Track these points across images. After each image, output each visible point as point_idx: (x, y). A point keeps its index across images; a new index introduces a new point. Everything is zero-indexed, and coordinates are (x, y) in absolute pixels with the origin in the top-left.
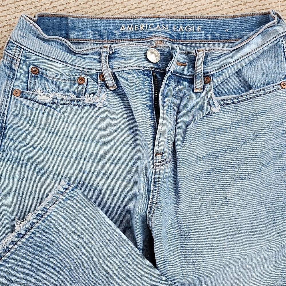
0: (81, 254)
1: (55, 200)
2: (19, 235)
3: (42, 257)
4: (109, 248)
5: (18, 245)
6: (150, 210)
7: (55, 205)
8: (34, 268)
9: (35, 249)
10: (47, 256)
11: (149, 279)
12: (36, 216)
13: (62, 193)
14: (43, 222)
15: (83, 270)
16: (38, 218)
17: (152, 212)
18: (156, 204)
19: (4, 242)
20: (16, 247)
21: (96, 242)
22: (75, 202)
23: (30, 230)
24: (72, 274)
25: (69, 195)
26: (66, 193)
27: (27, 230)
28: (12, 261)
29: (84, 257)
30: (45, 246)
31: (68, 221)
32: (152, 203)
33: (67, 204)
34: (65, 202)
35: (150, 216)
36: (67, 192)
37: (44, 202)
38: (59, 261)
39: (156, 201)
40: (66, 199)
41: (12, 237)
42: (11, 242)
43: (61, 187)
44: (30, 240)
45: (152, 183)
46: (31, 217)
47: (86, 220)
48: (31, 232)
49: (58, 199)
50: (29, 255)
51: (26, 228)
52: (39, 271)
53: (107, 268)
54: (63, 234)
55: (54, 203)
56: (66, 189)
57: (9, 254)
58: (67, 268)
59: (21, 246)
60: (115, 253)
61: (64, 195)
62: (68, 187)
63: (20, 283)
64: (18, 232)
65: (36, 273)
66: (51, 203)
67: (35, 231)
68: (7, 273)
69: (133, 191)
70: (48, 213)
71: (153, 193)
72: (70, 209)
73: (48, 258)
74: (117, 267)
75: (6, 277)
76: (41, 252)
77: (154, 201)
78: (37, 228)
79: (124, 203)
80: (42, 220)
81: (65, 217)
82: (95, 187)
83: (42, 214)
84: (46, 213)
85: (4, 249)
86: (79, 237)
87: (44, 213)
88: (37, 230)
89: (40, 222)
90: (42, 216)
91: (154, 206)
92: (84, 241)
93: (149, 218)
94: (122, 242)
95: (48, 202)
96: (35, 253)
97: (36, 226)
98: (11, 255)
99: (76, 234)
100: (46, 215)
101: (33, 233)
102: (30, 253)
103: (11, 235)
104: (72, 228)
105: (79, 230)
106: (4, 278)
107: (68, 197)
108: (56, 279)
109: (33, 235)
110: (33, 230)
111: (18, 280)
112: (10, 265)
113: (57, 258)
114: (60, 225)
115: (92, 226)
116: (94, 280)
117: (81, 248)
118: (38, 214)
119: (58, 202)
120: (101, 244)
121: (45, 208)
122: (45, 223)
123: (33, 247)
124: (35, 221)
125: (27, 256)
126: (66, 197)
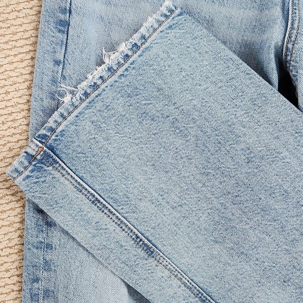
0: (191, 98)
1: (156, 26)
2: (109, 69)
3: (138, 103)
4: (230, 90)
5: (108, 82)
6: (290, 37)
7: (155, 34)
8: (127, 115)
9: (129, 92)
10: (144, 102)
11: (289, 124)
12: (131, 47)
13: (167, 17)
14: (139, 56)
15: (193, 119)
16: (133, 50)
17: (293, 39)
18: (299, 29)
19: (90, 77)
20: (106, 84)
21: (212, 82)
22: (183, 31)
23: (123, 64)
24: (178, 124)
25: (175, 22)
26: (171, 18)
27: (120, 65)
28: (101, 104)
29: (195, 102)
30: (142, 88)
31: (172, 56)
32: (292, 28)
33: (172, 33)
34: (169, 31)
35: (290, 46)
36: (173, 16)
37: (142, 28)
38: (160, 109)
39: (298, 27)
40: (170, 27)
41: (101, 71)
42: (100, 77)
43: (166, 9)
44: (123, 79)
45: (290, 5)
46: (125, 47)
47: (197, 55)
48: (124, 68)
49: (160, 25)
50: (121, 99)
51: (118, 61)
52: (133, 120)
53: (228, 114)
54: (166, 72)
55: (155, 30)
56: (171, 11)
57: (97, 93)
58: (171, 118)
59: (111, 86)
60: (240, 94)
61: (169, 20)
62: (174, 9)
63: (111, 131)
64: (108, 65)
65: (130, 123)
66: (151, 30)
67: (129, 67)
68: (95, 118)
69: (258, 20)
70: (147, 44)
71: (292, 17)
72: (176, 41)
73: (145, 104)
74: (243, 113)
75: (92, 123)
76: (137, 95)
77: (296, 26)
78: (131, 64)
79: (245, 38)
80: (139, 52)
81: (169, 51)
82: (205, 17)
83: (139, 44)
84: (144, 43)
85: (90, 85)
86: (187, 77)
87: (142, 44)
88: (132, 66)
89: (136, 56)
90: (138, 48)
91: (295, 32)
92: (195, 83)
93: (287, 49)
94: (250, 79)
95: (147, 27)
96: (128, 97)
97: (131, 60)
98: (99, 95)
99: (183, 73)
100: (144, 46)
101: (126, 70)
102: (122, 96)
103: (99, 69)
104: (178, 65)
105: (187, 67)
106: (90, 124)
107: (174, 25)
108: (155, 132)
109: (126, 73)
110: (126, 65)
111: (108, 128)
112: (98, 108)
113: (157, 105)
114: (162, 62)
115: (205, 63)
116: (209, 131)
117: (191, 91)
118: (134, 43)
119: (160, 29)
120: (219, 85)
121: (143, 37)
122: (141, 58)
123: (126, 88)
124: (130, 53)
125: (118, 99)
126: (171, 24)
